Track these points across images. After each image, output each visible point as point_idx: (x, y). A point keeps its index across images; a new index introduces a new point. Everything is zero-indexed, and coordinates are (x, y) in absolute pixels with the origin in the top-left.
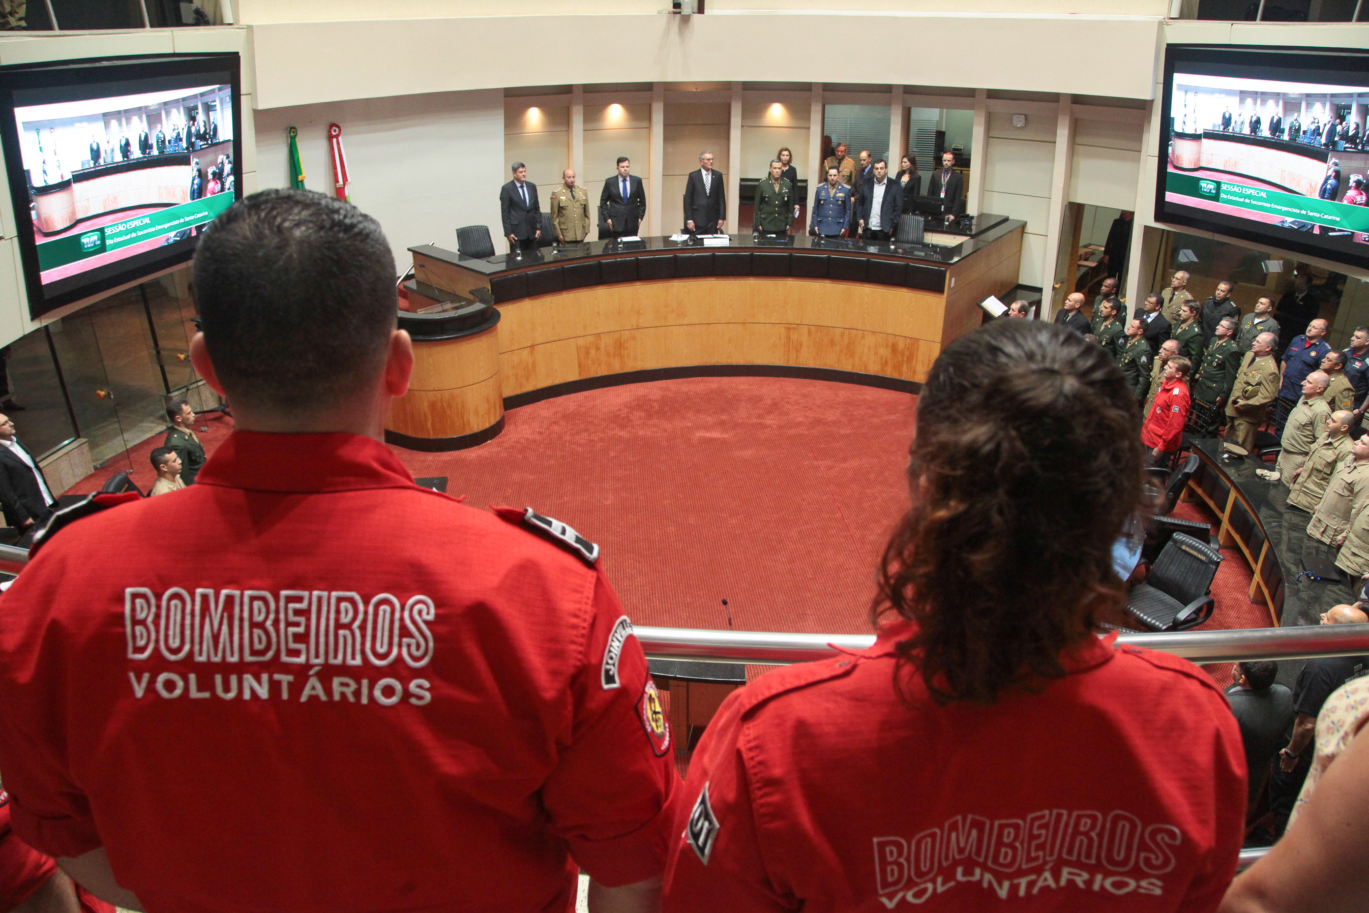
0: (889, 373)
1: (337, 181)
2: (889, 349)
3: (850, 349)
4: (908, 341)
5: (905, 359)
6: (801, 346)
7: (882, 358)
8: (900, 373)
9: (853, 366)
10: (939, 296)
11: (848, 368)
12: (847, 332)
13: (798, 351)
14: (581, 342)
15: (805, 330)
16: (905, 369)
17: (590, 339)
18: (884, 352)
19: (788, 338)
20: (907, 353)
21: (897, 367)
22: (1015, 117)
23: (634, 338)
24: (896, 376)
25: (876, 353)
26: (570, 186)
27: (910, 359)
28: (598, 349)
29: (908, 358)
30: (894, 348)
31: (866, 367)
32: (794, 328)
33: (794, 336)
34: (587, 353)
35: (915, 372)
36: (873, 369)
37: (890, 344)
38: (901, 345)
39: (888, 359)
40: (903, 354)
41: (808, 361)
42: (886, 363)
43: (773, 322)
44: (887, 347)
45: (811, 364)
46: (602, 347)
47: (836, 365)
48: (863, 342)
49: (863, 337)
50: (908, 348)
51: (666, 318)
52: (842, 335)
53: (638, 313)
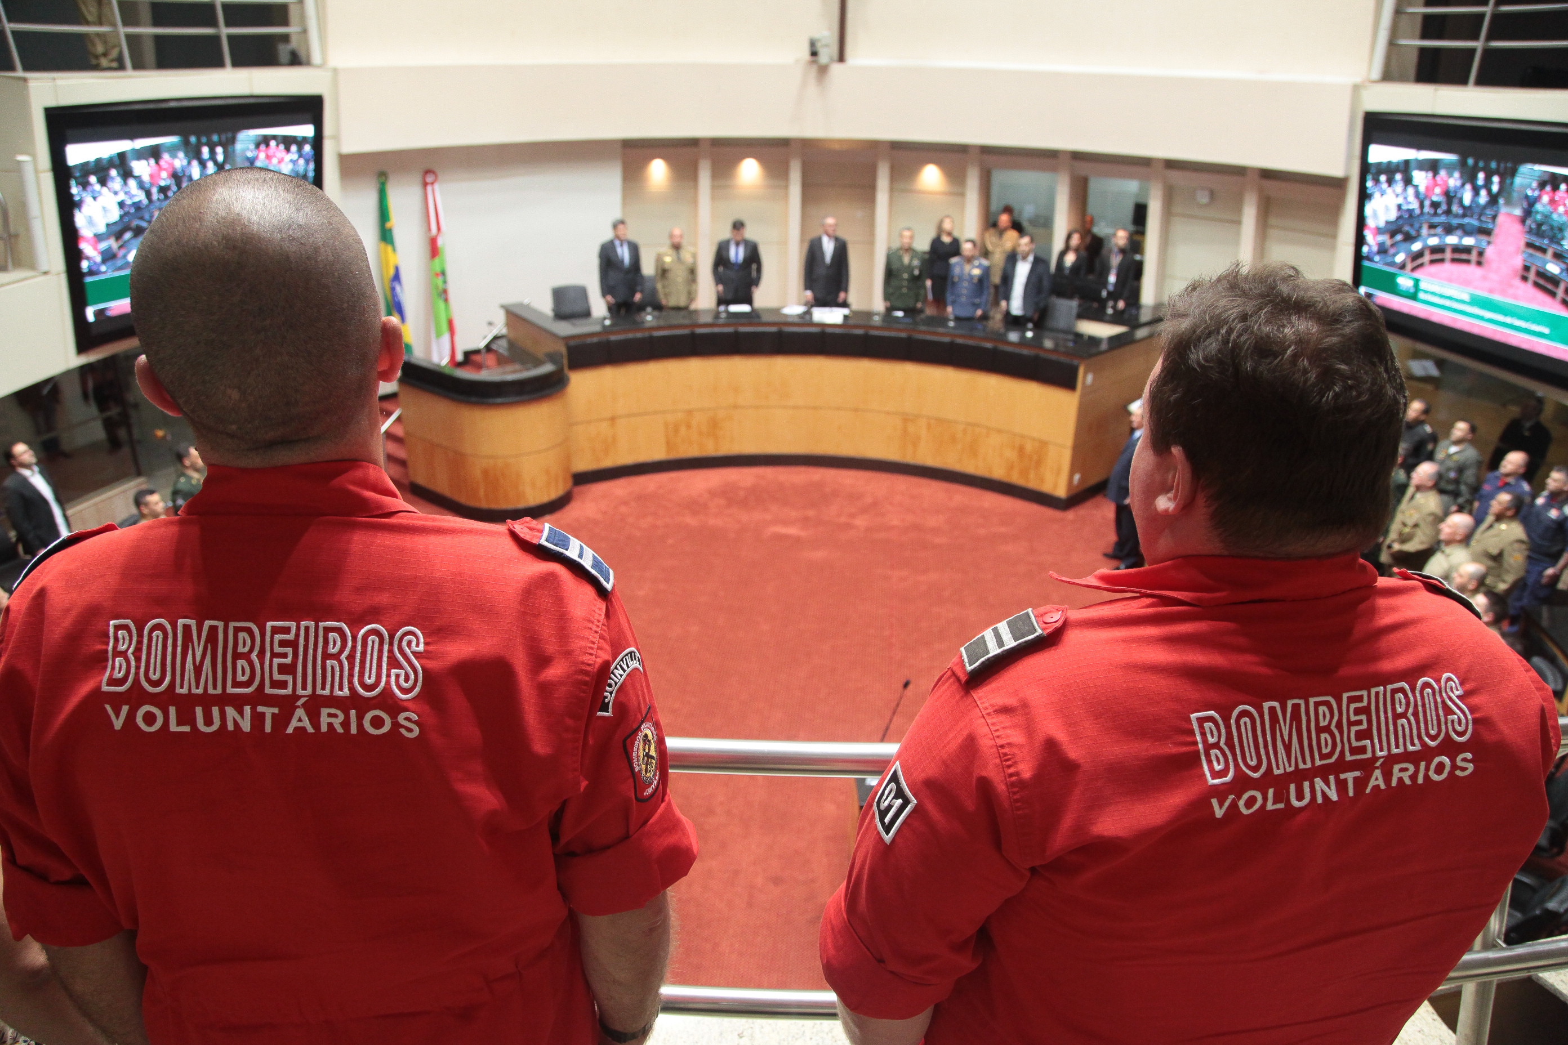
0: (1015, 478)
1: (430, 229)
2: (1016, 452)
3: (973, 449)
4: (1037, 443)
5: (1033, 464)
6: (919, 440)
7: (1008, 461)
8: (1027, 480)
9: (975, 467)
10: (1071, 393)
11: (970, 469)
12: (970, 428)
13: (915, 447)
14: (671, 417)
15: (923, 422)
16: (1032, 475)
17: (682, 415)
18: (1011, 454)
19: (905, 430)
20: (1035, 458)
21: (1024, 472)
23: (731, 418)
24: (1021, 483)
25: (1001, 455)
26: (677, 247)
27: (1039, 463)
28: (689, 427)
29: (1036, 463)
30: (1021, 451)
31: (991, 470)
32: (912, 420)
33: (911, 429)
34: (677, 430)
35: (1042, 478)
36: (998, 473)
37: (1017, 446)
38: (1029, 447)
39: (1014, 462)
40: (1030, 458)
41: (926, 458)
42: (1012, 466)
43: (888, 411)
44: (1013, 449)
45: (928, 462)
46: (694, 425)
47: (955, 465)
48: (987, 441)
49: (988, 436)
50: (1036, 452)
51: (768, 396)
52: (965, 431)
53: (737, 390)
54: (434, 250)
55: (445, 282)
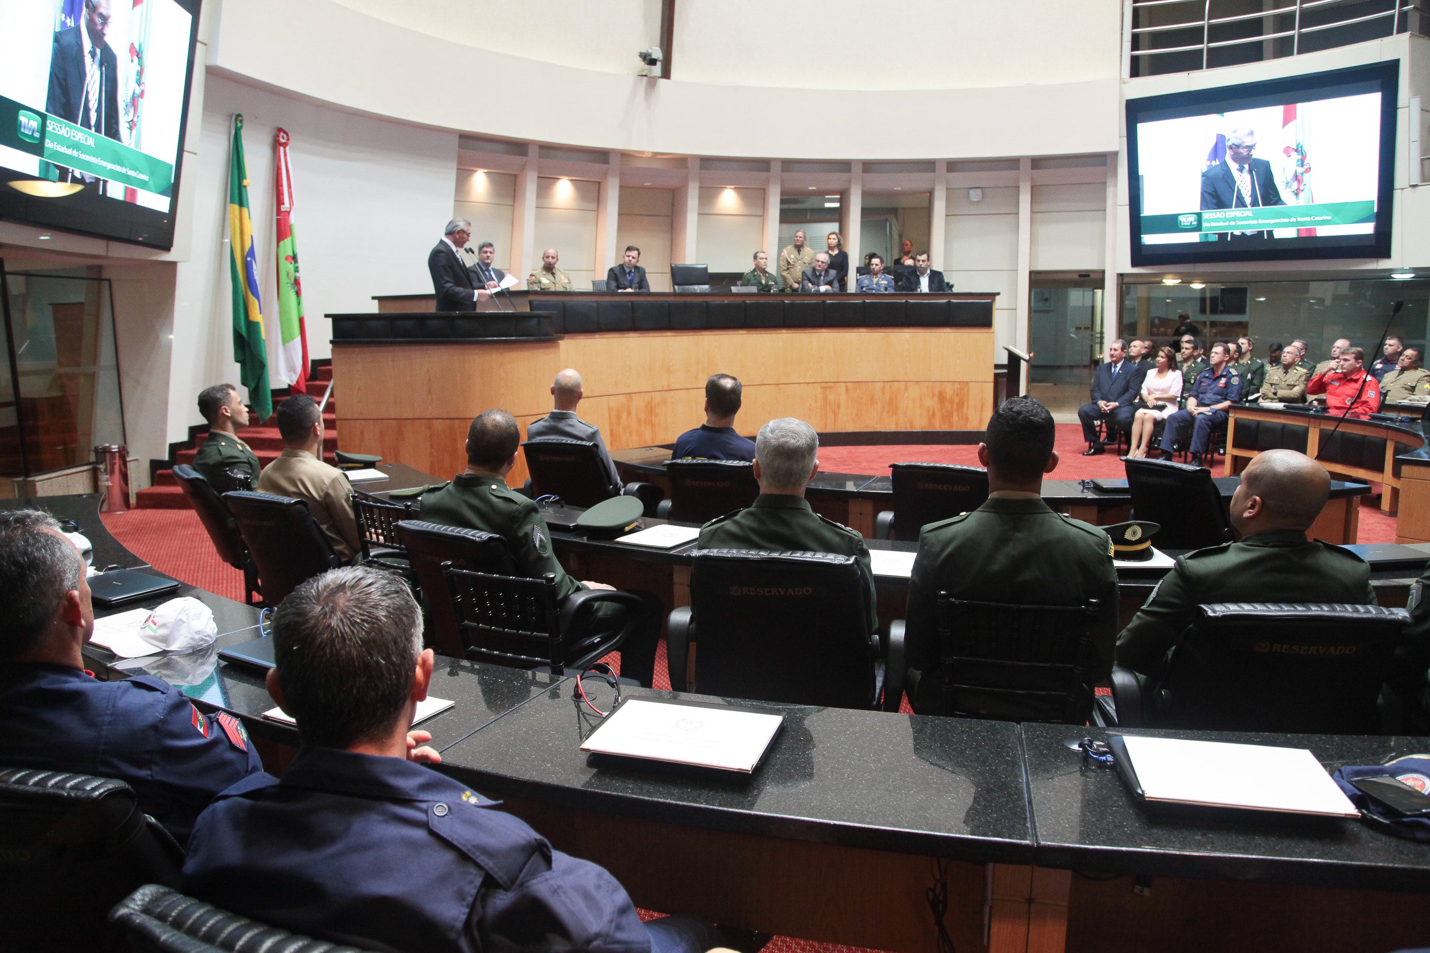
0: (939, 426)
2: (936, 399)
3: (892, 406)
4: (957, 385)
5: (955, 407)
6: (839, 407)
7: (929, 411)
8: (951, 423)
9: (897, 424)
10: (986, 330)
11: (891, 427)
12: (888, 385)
13: (836, 414)
14: (613, 401)
15: (841, 388)
16: (955, 418)
17: (622, 399)
18: (931, 403)
19: (825, 399)
20: (956, 400)
21: (947, 417)
22: (972, 192)
23: (665, 402)
24: (945, 428)
25: (921, 406)
27: (961, 405)
28: (629, 413)
29: (958, 405)
30: (942, 397)
31: (911, 423)
32: (831, 387)
33: (831, 397)
34: (619, 418)
35: (967, 419)
36: (920, 425)
37: (936, 393)
38: (949, 392)
39: (936, 411)
40: (952, 402)
41: (848, 426)
42: (934, 415)
43: (807, 381)
44: (933, 395)
45: (851, 428)
46: (633, 411)
47: (878, 426)
48: (906, 395)
49: (906, 389)
50: (957, 394)
51: (697, 378)
52: (883, 389)
53: (669, 371)
54: (282, 230)
55: (297, 270)
